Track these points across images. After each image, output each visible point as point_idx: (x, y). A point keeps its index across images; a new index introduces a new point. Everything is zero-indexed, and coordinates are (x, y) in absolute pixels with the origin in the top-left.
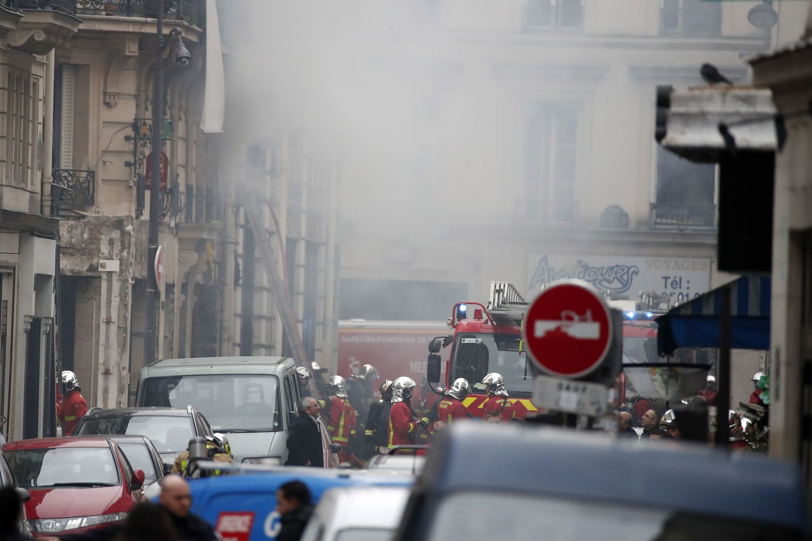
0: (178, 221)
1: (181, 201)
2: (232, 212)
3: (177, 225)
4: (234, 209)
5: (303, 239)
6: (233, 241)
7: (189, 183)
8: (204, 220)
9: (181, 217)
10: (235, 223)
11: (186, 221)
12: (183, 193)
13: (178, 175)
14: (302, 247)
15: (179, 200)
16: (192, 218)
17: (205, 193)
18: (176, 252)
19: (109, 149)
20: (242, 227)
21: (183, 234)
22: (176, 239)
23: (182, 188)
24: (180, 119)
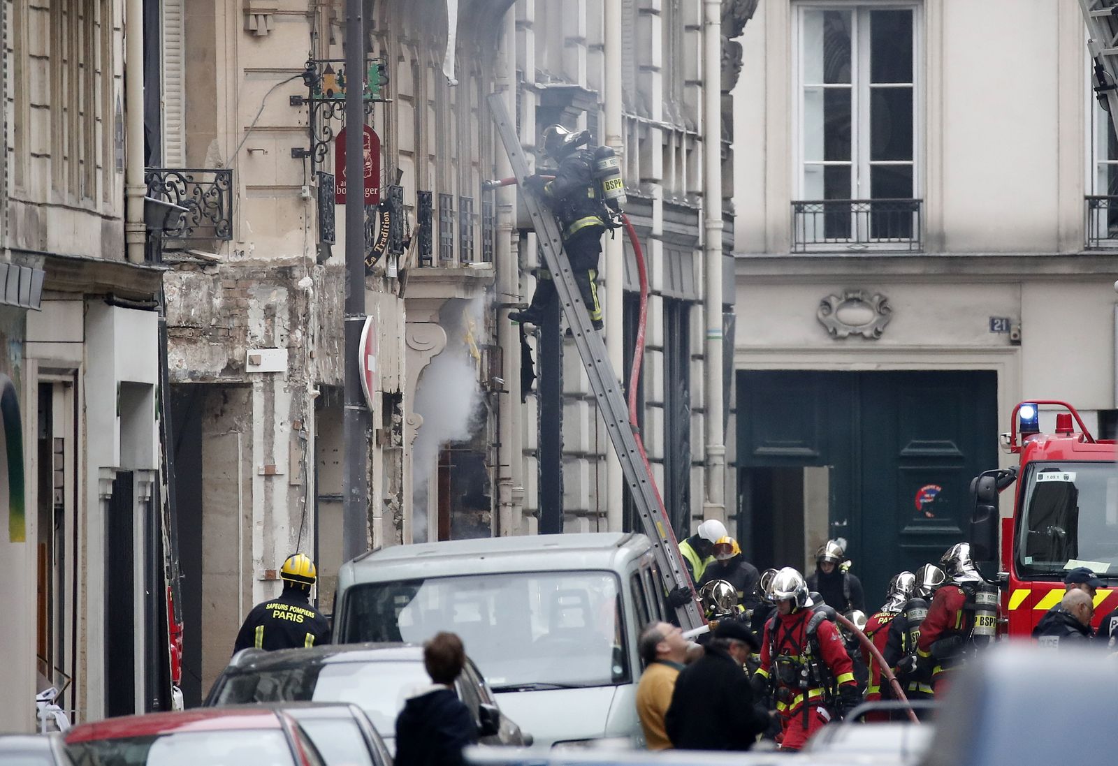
0: (402, 266)
1: (407, 224)
2: (513, 243)
3: (401, 274)
4: (517, 238)
5: (658, 294)
6: (517, 302)
7: (423, 189)
8: (455, 262)
9: (410, 257)
10: (519, 266)
11: (421, 265)
12: (411, 208)
13: (400, 172)
14: (655, 311)
15: (405, 222)
16: (431, 259)
17: (455, 208)
18: (402, 327)
19: (258, 125)
20: (534, 273)
21: (413, 292)
22: (401, 301)
23: (410, 198)
24: (401, 58)
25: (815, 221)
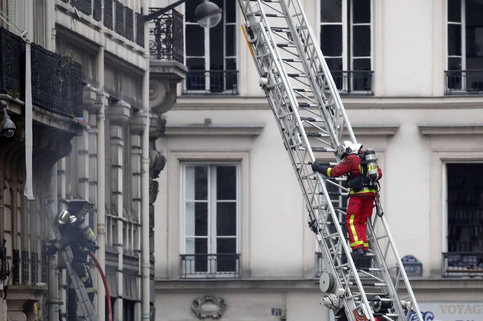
0: (6, 284)
1: (8, 265)
2: (56, 274)
3: (5, 288)
4: (58, 272)
5: (121, 297)
6: (58, 301)
7: (15, 249)
8: (30, 283)
9: (9, 280)
10: (59, 285)
11: (14, 284)
12: (10, 258)
13: (5, 241)
14: (120, 304)
15: (7, 264)
16: (19, 281)
17: (30, 257)
18: (6, 313)
20: (65, 287)
21: (11, 297)
22: (5, 301)
23: (9, 253)
24: (5, 187)
25: (191, 264)
